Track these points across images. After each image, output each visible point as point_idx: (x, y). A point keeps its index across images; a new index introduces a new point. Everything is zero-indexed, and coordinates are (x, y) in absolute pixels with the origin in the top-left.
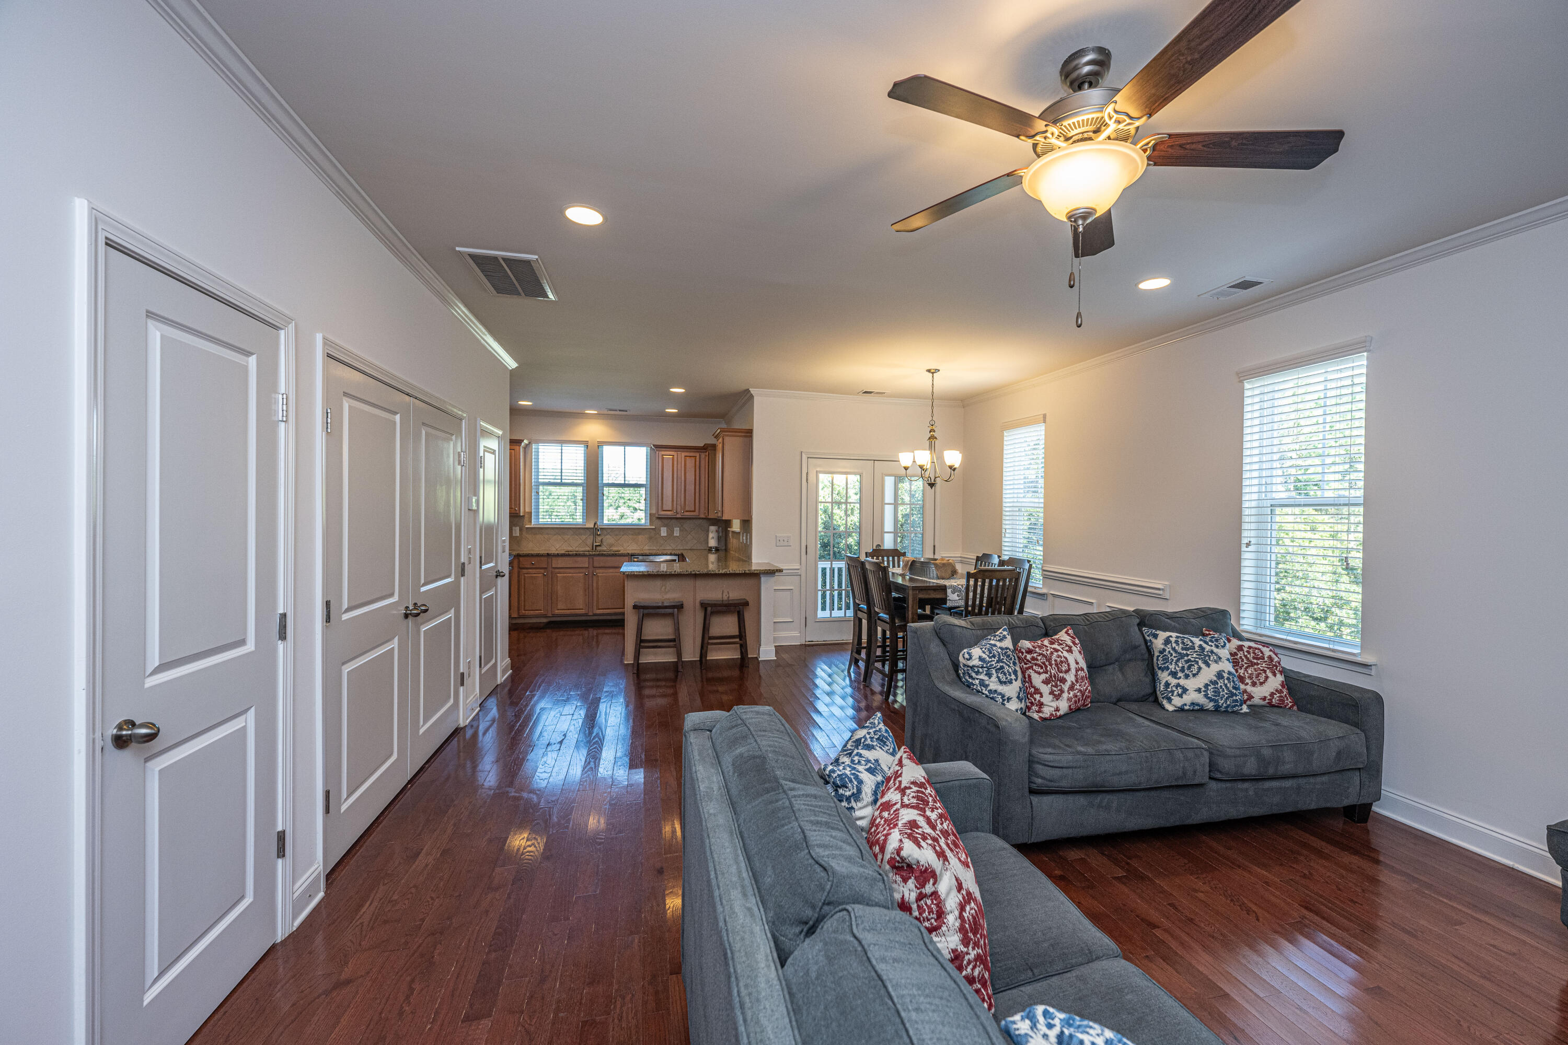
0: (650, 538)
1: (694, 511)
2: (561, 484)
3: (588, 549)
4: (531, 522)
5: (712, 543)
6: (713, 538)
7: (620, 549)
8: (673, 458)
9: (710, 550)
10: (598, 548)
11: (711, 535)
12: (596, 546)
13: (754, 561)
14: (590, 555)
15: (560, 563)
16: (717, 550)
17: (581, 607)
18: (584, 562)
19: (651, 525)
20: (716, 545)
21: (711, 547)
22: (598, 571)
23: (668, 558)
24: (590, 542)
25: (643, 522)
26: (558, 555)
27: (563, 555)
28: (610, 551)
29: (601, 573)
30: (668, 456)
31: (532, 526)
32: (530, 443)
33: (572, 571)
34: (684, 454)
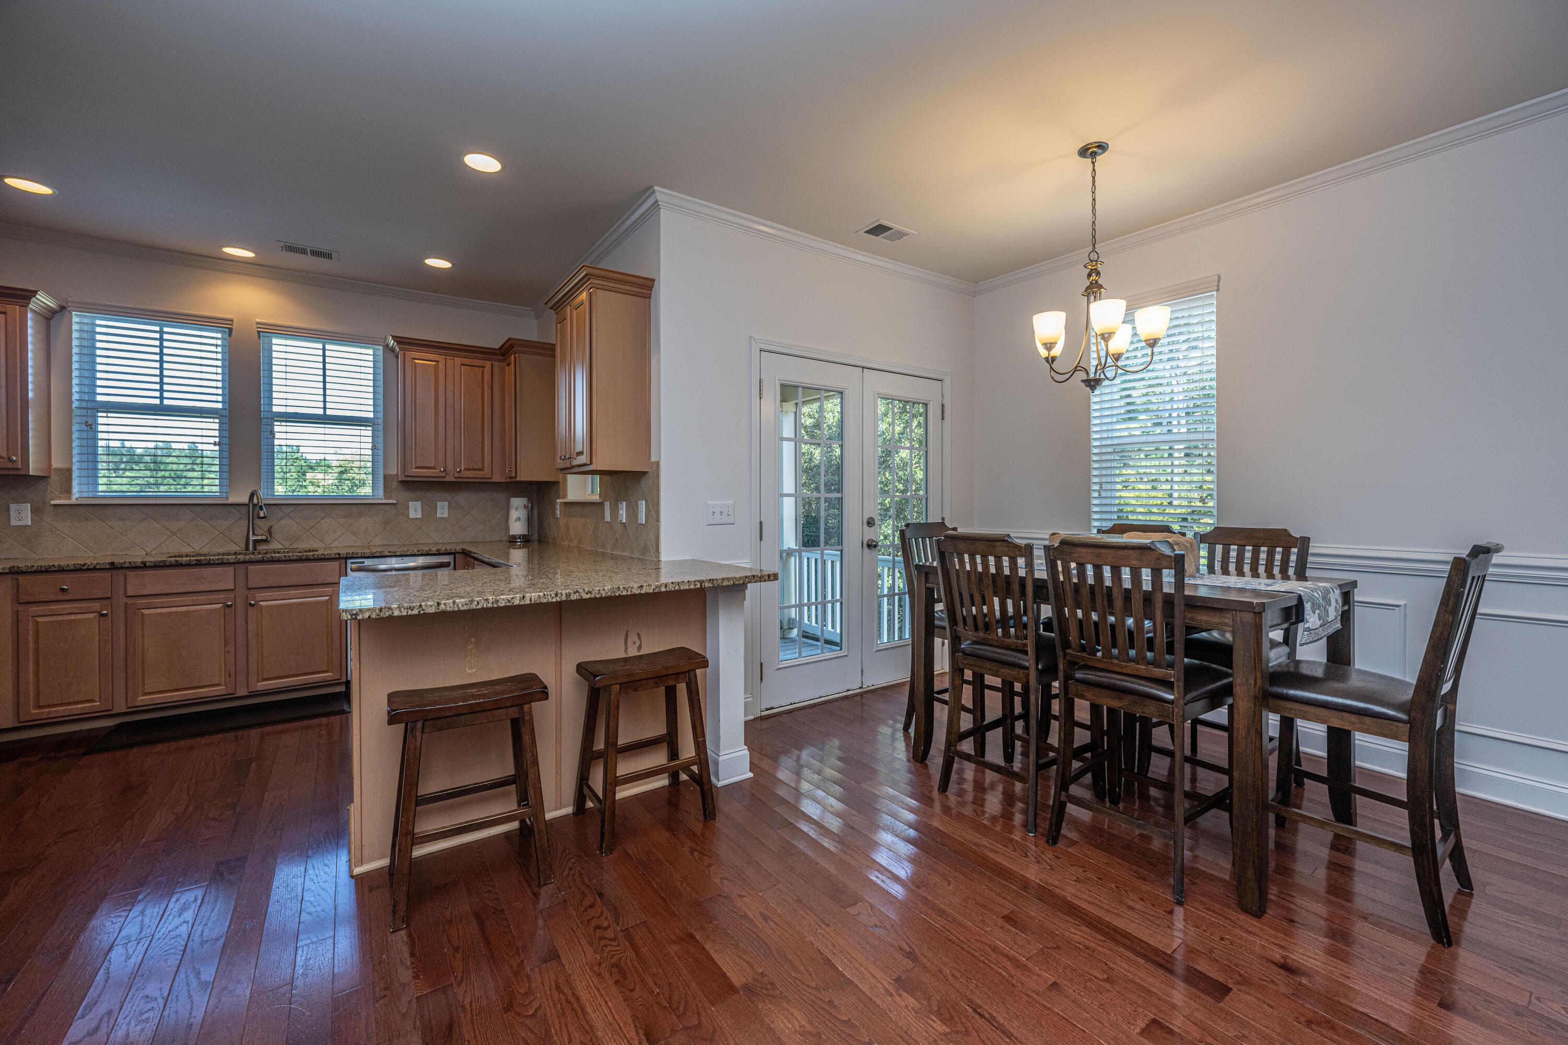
0: (386, 523)
1: (481, 469)
2: (161, 410)
3: (233, 548)
4: (68, 491)
5: (517, 527)
6: (519, 519)
7: (316, 546)
8: (436, 367)
9: (512, 540)
10: (262, 547)
11: (514, 514)
12: (255, 542)
13: (665, 556)
14: (239, 563)
15: (152, 583)
16: (526, 540)
17: (216, 681)
18: (224, 579)
19: (386, 496)
20: (526, 533)
21: (514, 537)
22: (260, 595)
23: (421, 561)
24: (239, 532)
25: (367, 490)
26: (144, 566)
27: (158, 566)
28: (295, 550)
29: (268, 601)
30: (424, 360)
31: (73, 501)
32: (62, 308)
33: (188, 599)
34: (458, 361)
